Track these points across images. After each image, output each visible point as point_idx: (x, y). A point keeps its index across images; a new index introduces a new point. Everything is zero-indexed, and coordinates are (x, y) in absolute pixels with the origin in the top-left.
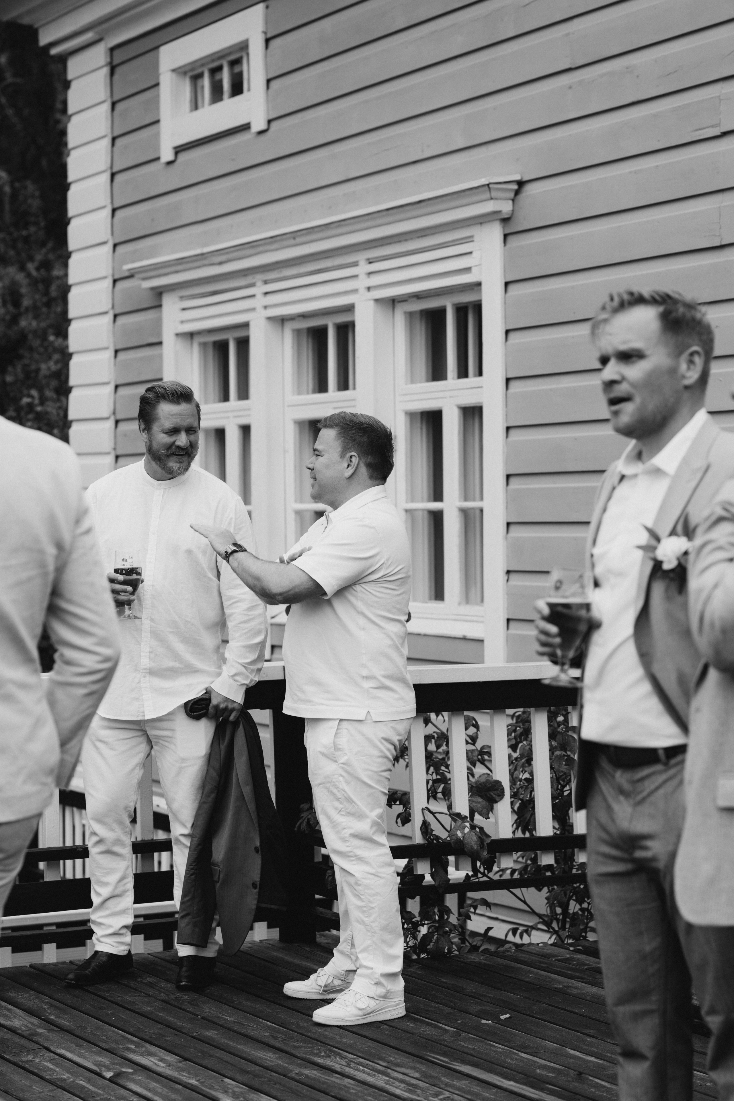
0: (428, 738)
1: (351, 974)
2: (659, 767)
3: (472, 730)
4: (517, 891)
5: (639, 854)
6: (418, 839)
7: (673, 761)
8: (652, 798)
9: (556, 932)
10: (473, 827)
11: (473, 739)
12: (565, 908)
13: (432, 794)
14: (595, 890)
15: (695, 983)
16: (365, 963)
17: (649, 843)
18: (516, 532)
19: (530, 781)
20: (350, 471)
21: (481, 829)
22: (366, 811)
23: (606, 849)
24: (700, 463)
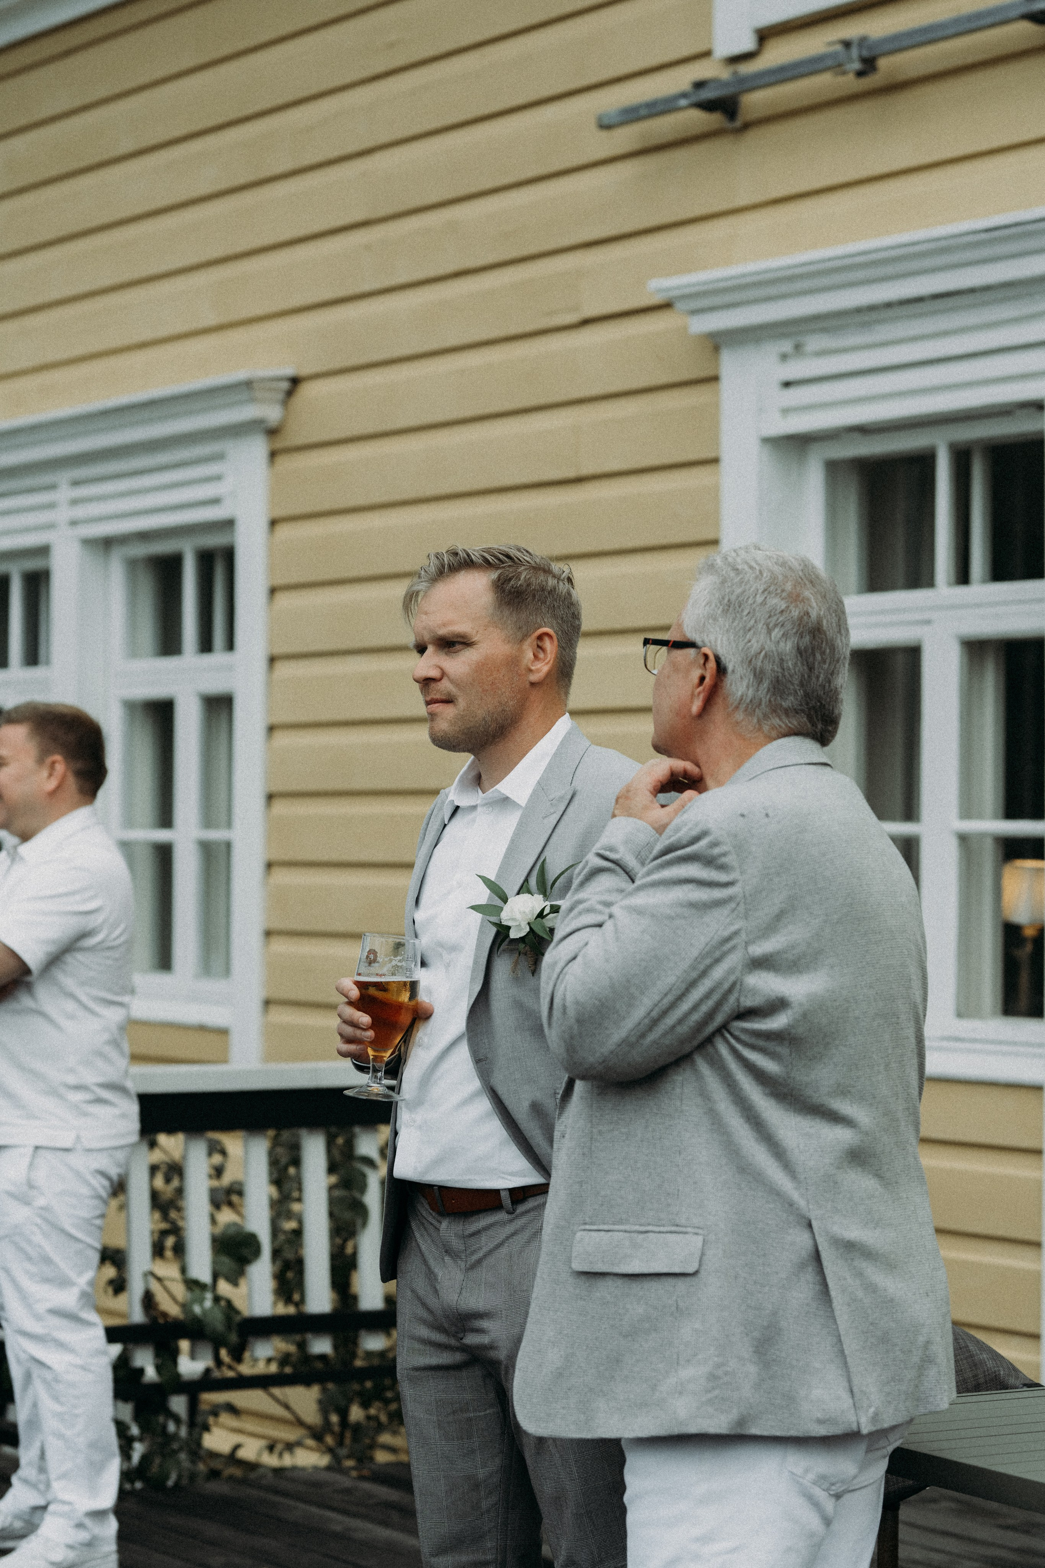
0: (154, 1169)
1: (39, 1513)
2: (501, 1216)
3: (217, 1159)
4: (277, 1391)
5: (471, 1339)
6: (138, 1316)
7: (521, 1209)
8: (491, 1260)
9: (330, 1450)
10: (217, 1299)
11: (218, 1171)
12: (344, 1414)
13: (158, 1251)
14: (406, 1389)
15: (547, 1523)
16: (62, 1496)
17: (485, 1324)
18: (282, 877)
19: (298, 1233)
20: (52, 784)
21: (229, 1303)
22: (72, 1275)
23: (424, 1332)
24: (561, 791)
